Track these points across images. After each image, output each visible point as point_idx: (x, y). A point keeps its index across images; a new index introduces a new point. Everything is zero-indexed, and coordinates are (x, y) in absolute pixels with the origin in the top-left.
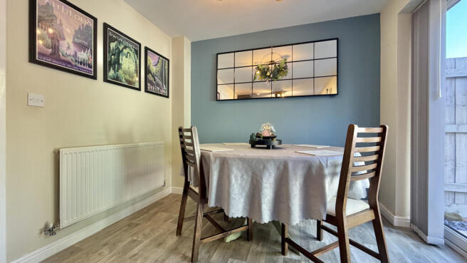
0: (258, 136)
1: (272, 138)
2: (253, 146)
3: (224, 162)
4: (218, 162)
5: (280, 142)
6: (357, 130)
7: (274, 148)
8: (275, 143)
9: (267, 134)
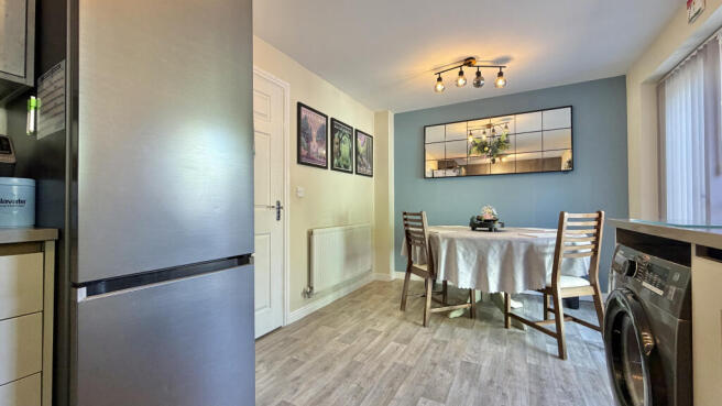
0: (479, 219)
1: (494, 221)
2: (473, 229)
3: (451, 242)
4: (446, 241)
5: (503, 226)
6: (566, 215)
7: (496, 230)
8: (497, 225)
9: (488, 218)
